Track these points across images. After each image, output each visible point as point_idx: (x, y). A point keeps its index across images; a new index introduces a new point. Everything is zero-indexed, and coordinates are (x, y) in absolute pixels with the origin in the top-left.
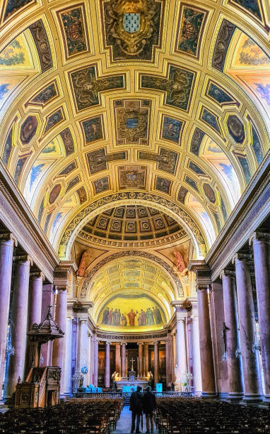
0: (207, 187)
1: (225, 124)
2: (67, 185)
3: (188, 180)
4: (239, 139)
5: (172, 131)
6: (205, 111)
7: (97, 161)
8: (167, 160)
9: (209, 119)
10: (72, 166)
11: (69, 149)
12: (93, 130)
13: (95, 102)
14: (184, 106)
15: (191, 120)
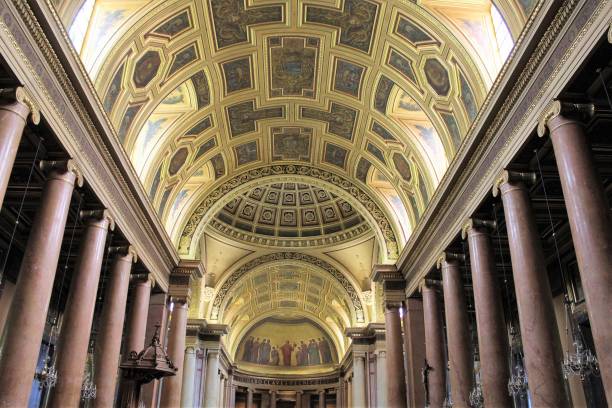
0: (398, 158)
1: (422, 71)
2: (196, 151)
3: (371, 148)
4: (443, 90)
5: (349, 79)
6: (393, 53)
7: (242, 118)
8: (341, 121)
9: (399, 63)
10: (206, 124)
11: (203, 100)
12: (237, 75)
13: (243, 38)
14: (365, 47)
15: (375, 66)
